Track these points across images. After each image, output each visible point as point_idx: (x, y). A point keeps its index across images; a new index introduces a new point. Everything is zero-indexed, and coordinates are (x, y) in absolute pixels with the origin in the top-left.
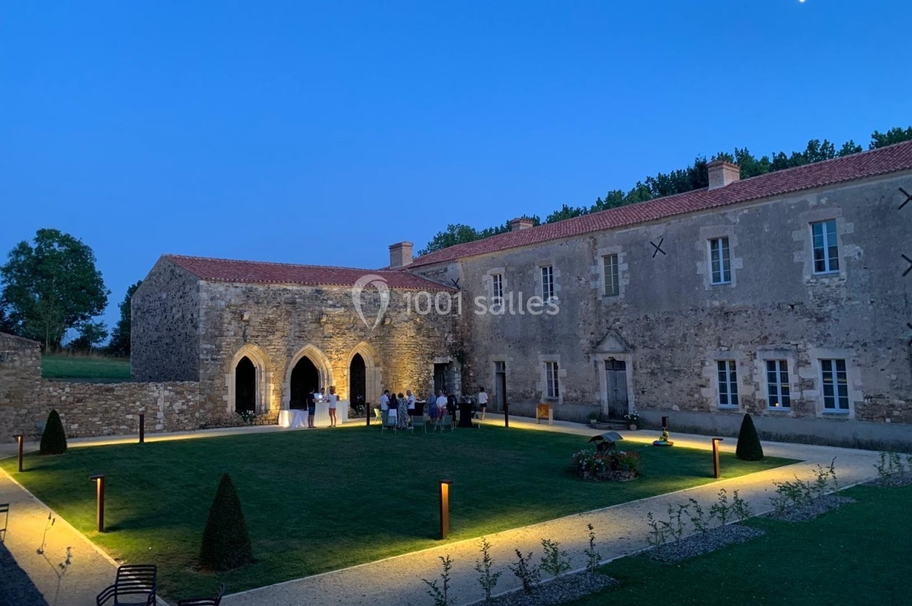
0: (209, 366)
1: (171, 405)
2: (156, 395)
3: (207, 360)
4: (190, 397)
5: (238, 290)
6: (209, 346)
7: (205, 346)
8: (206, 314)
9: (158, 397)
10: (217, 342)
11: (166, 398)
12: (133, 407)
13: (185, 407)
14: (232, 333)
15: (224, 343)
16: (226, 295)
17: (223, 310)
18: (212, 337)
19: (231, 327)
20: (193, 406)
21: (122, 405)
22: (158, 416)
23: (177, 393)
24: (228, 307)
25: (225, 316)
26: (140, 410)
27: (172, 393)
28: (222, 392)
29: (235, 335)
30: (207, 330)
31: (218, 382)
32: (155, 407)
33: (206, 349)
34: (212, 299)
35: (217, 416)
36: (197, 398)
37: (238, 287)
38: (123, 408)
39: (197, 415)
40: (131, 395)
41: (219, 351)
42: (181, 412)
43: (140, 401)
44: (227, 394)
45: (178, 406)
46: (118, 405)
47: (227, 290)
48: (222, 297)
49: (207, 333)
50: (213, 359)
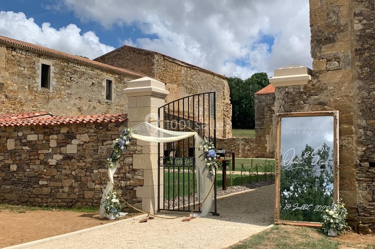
0: (259, 132)
1: (244, 147)
2: (239, 143)
3: (258, 129)
4: (251, 144)
5: (271, 97)
6: (259, 123)
7: (257, 123)
8: (257, 109)
9: (239, 144)
10: (262, 121)
11: (243, 144)
12: (231, 147)
13: (250, 148)
14: (268, 117)
15: (265, 121)
16: (265, 100)
17: (264, 107)
18: (260, 119)
19: (268, 114)
20: (253, 148)
21: (227, 146)
22: (240, 151)
23: (247, 142)
24: (267, 105)
25: (265, 109)
26: (233, 148)
27: (244, 142)
28: (265, 143)
29: (269, 118)
30: (258, 116)
31: (263, 139)
32: (238, 148)
33: (257, 124)
34: (260, 102)
35: (263, 153)
36: (254, 145)
37: (271, 96)
38: (227, 147)
39: (254, 152)
40: (230, 142)
41: (263, 125)
42: (248, 150)
43: (233, 145)
44: (267, 144)
45: (247, 148)
46: (226, 146)
47: (266, 98)
48: (264, 101)
49: (258, 117)
50: (260, 129)
